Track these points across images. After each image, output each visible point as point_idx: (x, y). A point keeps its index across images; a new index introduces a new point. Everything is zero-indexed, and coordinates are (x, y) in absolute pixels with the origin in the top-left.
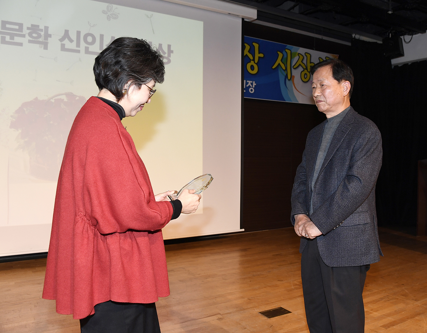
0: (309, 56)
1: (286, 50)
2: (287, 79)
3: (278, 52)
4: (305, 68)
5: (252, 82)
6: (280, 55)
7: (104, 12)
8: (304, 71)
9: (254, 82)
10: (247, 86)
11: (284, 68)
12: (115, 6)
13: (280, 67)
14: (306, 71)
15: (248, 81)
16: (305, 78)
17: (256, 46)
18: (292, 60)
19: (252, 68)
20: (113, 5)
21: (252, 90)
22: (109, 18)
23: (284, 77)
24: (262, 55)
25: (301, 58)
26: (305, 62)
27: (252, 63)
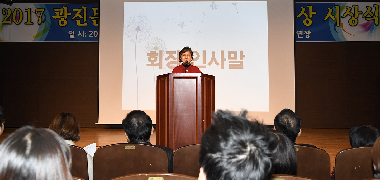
0: (356, 7)
1: (335, 6)
2: (336, 26)
3: (328, 9)
4: (353, 16)
5: (307, 31)
6: (330, 10)
7: (211, 6)
8: (352, 18)
9: (309, 31)
10: (304, 34)
11: (334, 19)
12: (216, 2)
13: (330, 18)
14: (353, 18)
15: (304, 31)
16: (353, 23)
17: (310, 7)
18: (341, 12)
19: (308, 22)
20: (215, 2)
21: (308, 36)
22: (213, 9)
23: (334, 25)
24: (315, 13)
25: (349, 9)
26: (353, 11)
27: (307, 19)
